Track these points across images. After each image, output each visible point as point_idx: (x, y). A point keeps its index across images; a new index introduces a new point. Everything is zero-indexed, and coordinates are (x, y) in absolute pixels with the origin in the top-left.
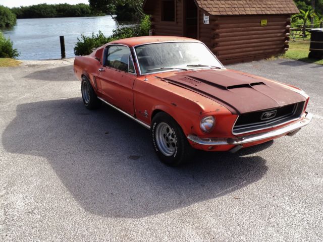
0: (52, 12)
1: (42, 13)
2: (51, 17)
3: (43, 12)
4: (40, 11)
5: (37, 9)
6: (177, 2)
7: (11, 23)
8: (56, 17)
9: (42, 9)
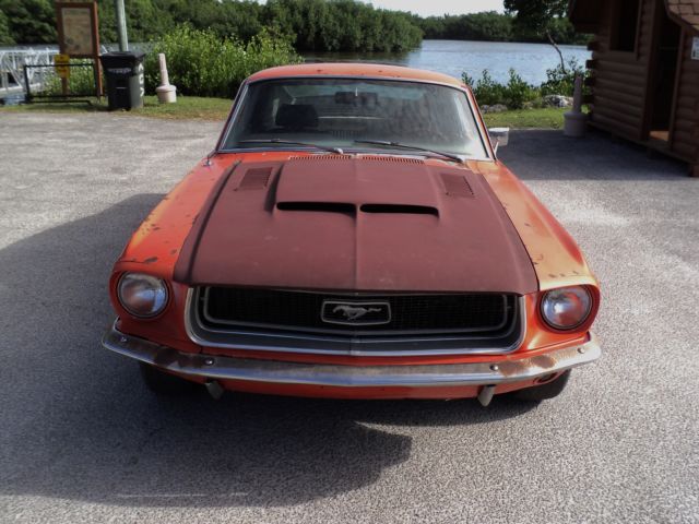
0: (505, 30)
1: (484, 30)
2: (502, 40)
3: (487, 28)
4: (480, 26)
5: (475, 23)
6: (644, 3)
7: (404, 46)
8: (511, 41)
9: (486, 21)
